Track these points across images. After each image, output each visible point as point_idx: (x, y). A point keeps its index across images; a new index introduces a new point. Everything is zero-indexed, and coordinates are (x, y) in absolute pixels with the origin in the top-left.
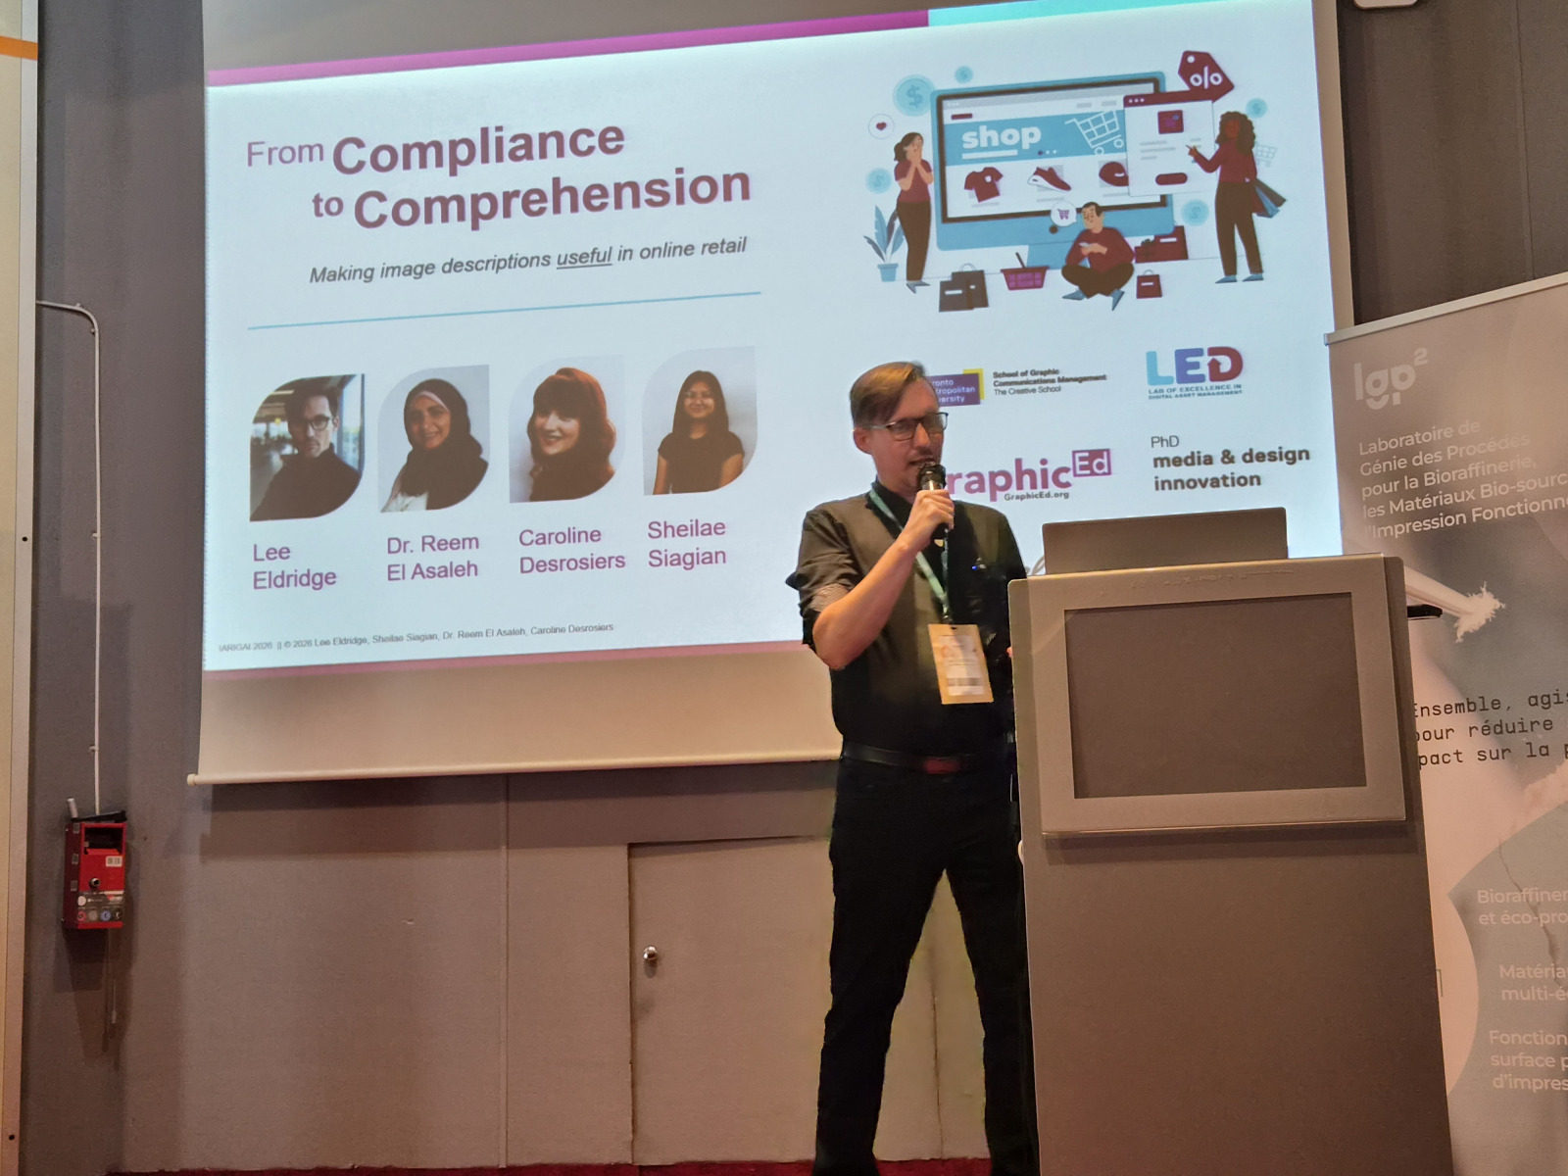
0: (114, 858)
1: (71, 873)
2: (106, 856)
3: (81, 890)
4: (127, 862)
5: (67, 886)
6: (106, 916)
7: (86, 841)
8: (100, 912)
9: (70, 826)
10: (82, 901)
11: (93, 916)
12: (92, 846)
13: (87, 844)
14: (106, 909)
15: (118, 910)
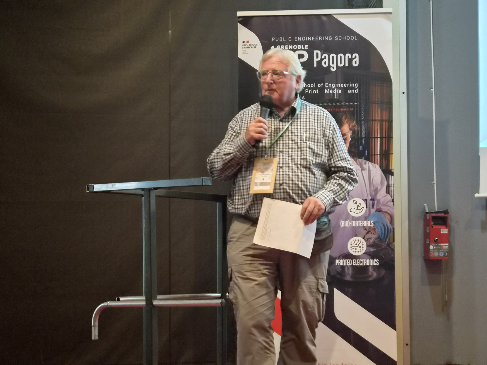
0: (444, 229)
1: (427, 235)
2: (440, 229)
3: (431, 244)
4: (449, 231)
5: (425, 241)
6: (442, 254)
7: (432, 222)
8: (439, 252)
9: (425, 216)
10: (431, 247)
11: (436, 254)
12: (435, 224)
13: (432, 223)
14: (441, 251)
15: (447, 252)
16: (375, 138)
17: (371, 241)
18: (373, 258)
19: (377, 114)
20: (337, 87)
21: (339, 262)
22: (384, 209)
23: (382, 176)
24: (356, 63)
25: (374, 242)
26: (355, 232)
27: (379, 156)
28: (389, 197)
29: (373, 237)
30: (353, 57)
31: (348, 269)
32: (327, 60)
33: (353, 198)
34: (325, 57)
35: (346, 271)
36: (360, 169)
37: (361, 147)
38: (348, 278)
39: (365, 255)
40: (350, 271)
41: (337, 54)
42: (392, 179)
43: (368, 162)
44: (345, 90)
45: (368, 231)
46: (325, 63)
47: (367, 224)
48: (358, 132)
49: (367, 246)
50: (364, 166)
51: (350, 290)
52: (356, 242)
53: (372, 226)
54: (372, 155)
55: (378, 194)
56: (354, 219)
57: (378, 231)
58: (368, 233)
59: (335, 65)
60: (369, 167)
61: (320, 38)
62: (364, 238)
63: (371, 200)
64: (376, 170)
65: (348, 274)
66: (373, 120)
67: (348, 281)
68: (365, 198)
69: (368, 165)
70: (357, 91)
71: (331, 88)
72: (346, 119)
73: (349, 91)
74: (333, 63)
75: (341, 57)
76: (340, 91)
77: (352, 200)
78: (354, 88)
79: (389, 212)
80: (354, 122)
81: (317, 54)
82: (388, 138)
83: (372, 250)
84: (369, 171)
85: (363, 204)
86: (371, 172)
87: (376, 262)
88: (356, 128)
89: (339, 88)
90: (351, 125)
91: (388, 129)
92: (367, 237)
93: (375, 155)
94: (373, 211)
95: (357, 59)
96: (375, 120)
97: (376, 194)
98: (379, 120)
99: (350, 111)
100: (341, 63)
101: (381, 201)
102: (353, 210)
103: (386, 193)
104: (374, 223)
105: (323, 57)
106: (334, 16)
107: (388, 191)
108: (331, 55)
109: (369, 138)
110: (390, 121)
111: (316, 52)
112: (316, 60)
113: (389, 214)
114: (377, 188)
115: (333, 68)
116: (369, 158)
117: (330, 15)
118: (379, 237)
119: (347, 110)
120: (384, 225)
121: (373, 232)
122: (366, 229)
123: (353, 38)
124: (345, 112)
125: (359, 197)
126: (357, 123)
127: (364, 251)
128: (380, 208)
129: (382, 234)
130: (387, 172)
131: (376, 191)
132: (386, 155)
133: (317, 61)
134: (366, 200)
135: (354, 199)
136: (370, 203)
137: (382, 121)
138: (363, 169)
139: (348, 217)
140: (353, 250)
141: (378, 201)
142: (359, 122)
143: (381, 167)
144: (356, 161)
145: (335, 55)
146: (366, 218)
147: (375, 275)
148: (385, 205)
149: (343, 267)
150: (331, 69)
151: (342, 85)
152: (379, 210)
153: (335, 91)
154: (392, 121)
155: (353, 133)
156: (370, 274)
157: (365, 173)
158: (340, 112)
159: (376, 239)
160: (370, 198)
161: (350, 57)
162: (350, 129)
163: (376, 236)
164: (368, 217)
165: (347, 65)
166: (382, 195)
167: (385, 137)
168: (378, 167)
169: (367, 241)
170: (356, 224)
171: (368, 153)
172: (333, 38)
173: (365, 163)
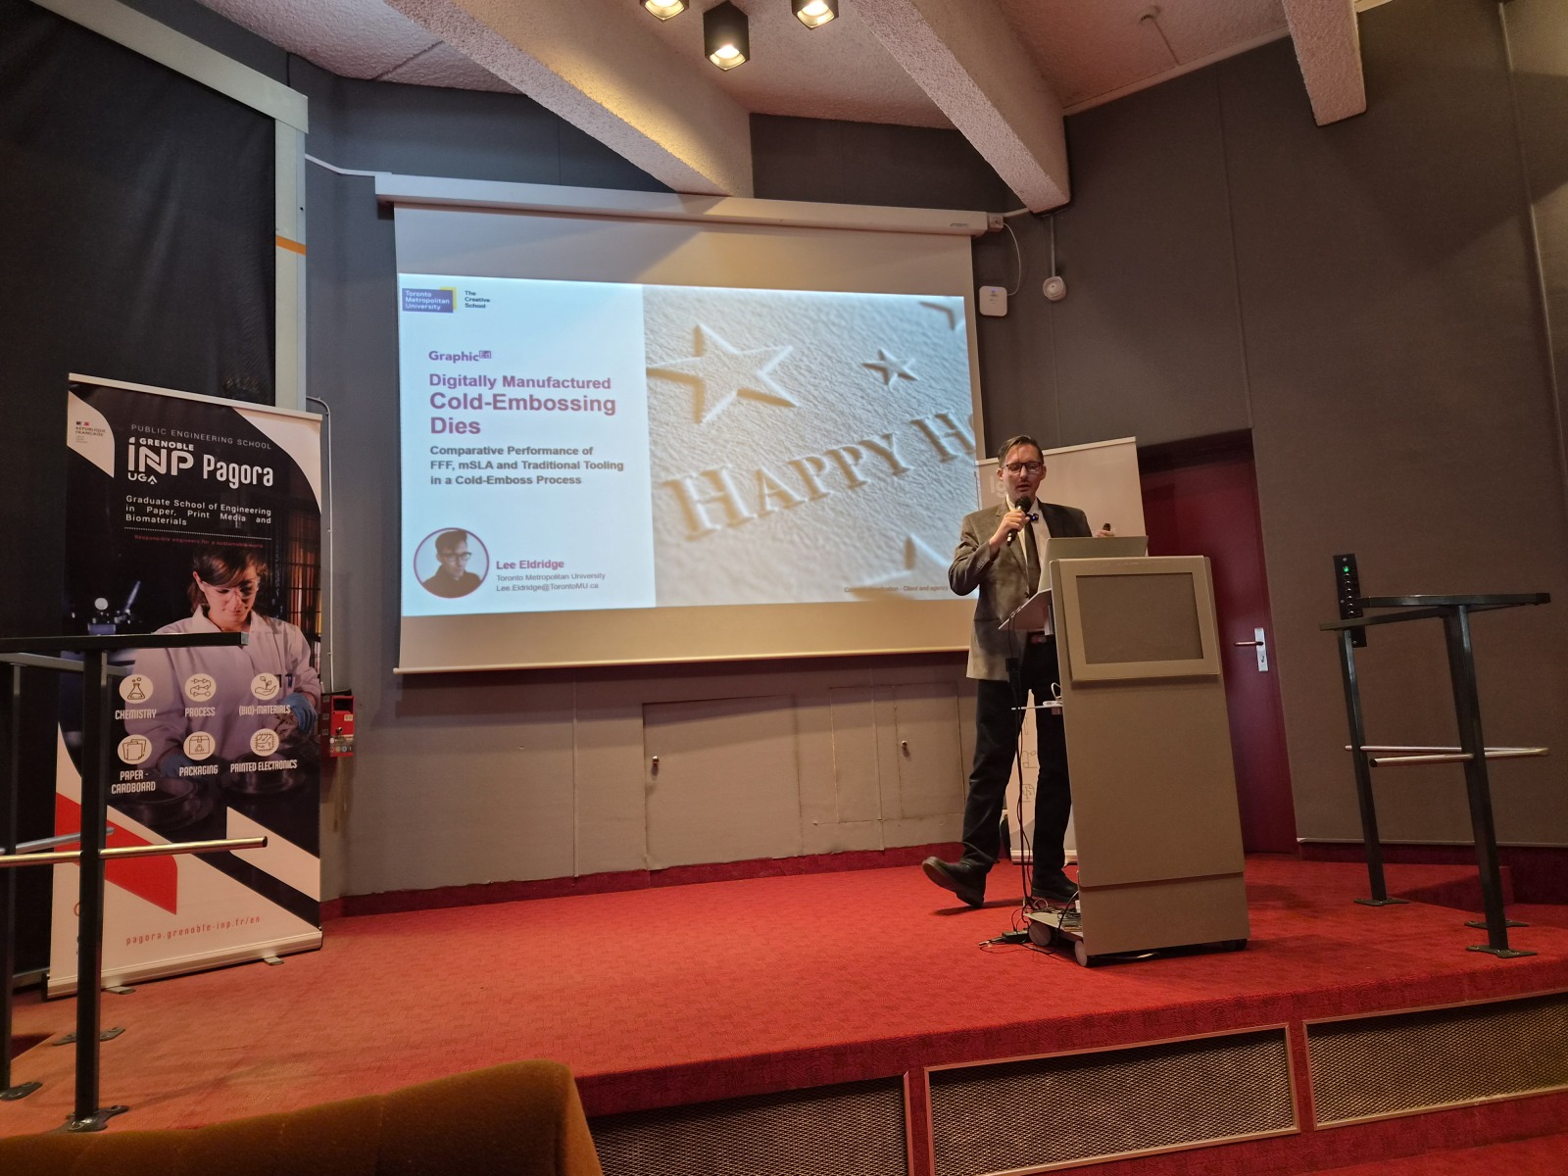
16: (294, 589)
17: (287, 734)
18: (288, 759)
19: (299, 556)
20: (239, 513)
21: (236, 768)
22: (307, 688)
23: (304, 642)
24: (269, 480)
25: (290, 736)
26: (262, 722)
27: (299, 615)
28: (313, 673)
29: (289, 728)
30: (265, 472)
31: (251, 777)
32: (224, 471)
33: (260, 673)
34: (222, 467)
35: (247, 780)
36: (271, 630)
37: (274, 600)
38: (251, 790)
39: (277, 755)
40: (254, 780)
41: (240, 465)
42: (318, 646)
43: (283, 622)
44: (251, 517)
45: (283, 719)
46: (221, 475)
47: (281, 709)
48: (269, 580)
49: (282, 741)
50: (278, 628)
51: (253, 807)
52: (264, 737)
53: (289, 712)
54: (290, 613)
55: (298, 668)
56: (261, 703)
57: (297, 719)
58: (281, 723)
59: (236, 480)
60: (285, 629)
61: (214, 438)
62: (275, 730)
63: (287, 675)
64: (295, 634)
65: (251, 784)
66: (292, 564)
67: (251, 796)
68: (279, 673)
69: (284, 626)
70: (269, 521)
71: (229, 513)
72: (251, 559)
73: (258, 520)
74: (234, 477)
75: (246, 470)
76: (244, 519)
77: (258, 677)
78: (265, 517)
79: (313, 692)
80: (265, 565)
81: (209, 460)
82: (313, 590)
83: (287, 746)
84: (286, 635)
85: (276, 682)
86: (289, 636)
87: (292, 764)
88: (266, 573)
89: (243, 514)
90: (259, 568)
91: (314, 576)
92: (281, 728)
93: (294, 612)
94: (290, 691)
95: (271, 476)
96: (296, 565)
97: (295, 668)
98: (300, 565)
99: (258, 548)
100: (246, 479)
101: (302, 677)
102: (258, 690)
103: (310, 665)
104: (291, 709)
105: (218, 466)
106: (237, 410)
107: (312, 664)
108: (232, 465)
109: (287, 589)
110: (317, 567)
111: (206, 457)
112: (206, 469)
113: (313, 695)
114: (296, 661)
115: (234, 483)
116: (286, 616)
117: (230, 408)
118: (298, 728)
119: (255, 546)
120: (305, 711)
121: (289, 721)
122: (278, 718)
123: (265, 446)
124: (250, 549)
125: (271, 673)
126: (269, 566)
127: (275, 749)
128: (300, 688)
129: (302, 723)
130: (311, 637)
131: (295, 662)
132: (310, 612)
133: (209, 471)
134: (279, 676)
135: (261, 675)
136: (286, 680)
137: (305, 566)
138: (275, 632)
139: (252, 700)
140: (259, 748)
141: (298, 677)
142: (271, 566)
143: (303, 629)
144: (265, 620)
145: (237, 467)
146: (279, 702)
147: (291, 782)
148: (309, 683)
149: (242, 775)
150: (231, 485)
151: (247, 510)
152: (299, 690)
153: (236, 518)
154: (319, 567)
155: (263, 579)
156: (284, 781)
157: (280, 638)
158: (243, 548)
159: (293, 731)
160: (286, 673)
161: (260, 471)
162: (258, 574)
163: (293, 727)
164: (282, 700)
165: (255, 482)
166: (303, 668)
167: (310, 589)
168: (298, 629)
169: (280, 733)
170: (264, 710)
171: (285, 609)
172: (235, 442)
173: (280, 624)
